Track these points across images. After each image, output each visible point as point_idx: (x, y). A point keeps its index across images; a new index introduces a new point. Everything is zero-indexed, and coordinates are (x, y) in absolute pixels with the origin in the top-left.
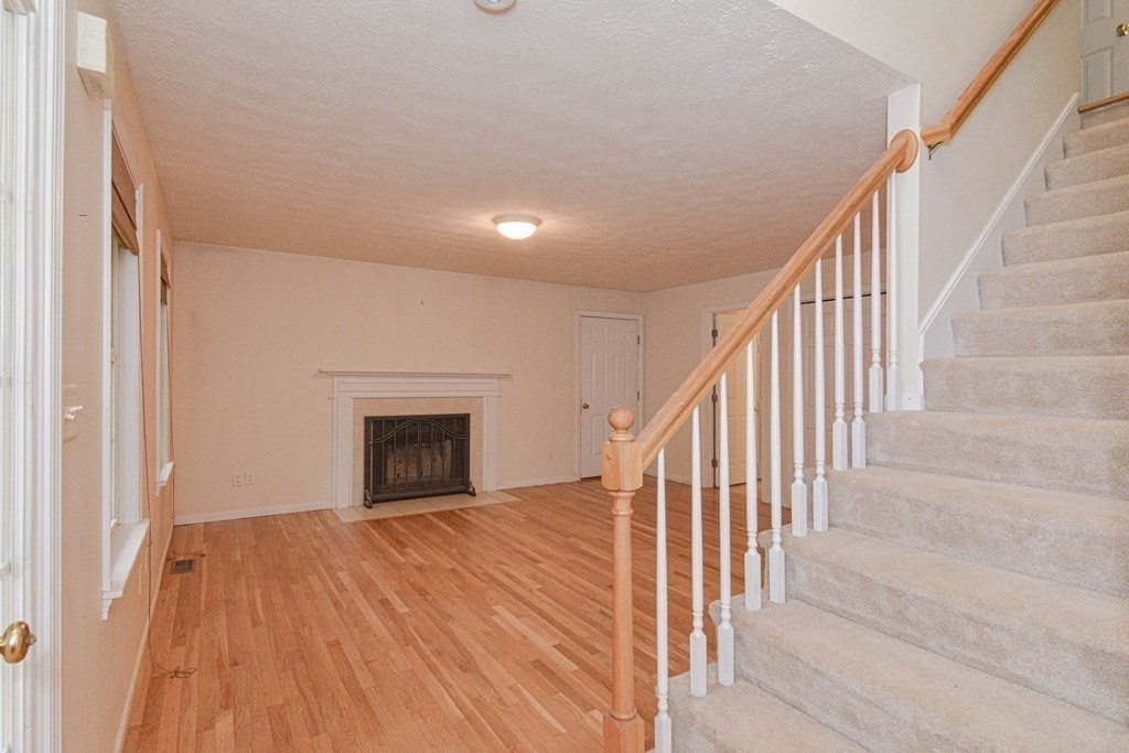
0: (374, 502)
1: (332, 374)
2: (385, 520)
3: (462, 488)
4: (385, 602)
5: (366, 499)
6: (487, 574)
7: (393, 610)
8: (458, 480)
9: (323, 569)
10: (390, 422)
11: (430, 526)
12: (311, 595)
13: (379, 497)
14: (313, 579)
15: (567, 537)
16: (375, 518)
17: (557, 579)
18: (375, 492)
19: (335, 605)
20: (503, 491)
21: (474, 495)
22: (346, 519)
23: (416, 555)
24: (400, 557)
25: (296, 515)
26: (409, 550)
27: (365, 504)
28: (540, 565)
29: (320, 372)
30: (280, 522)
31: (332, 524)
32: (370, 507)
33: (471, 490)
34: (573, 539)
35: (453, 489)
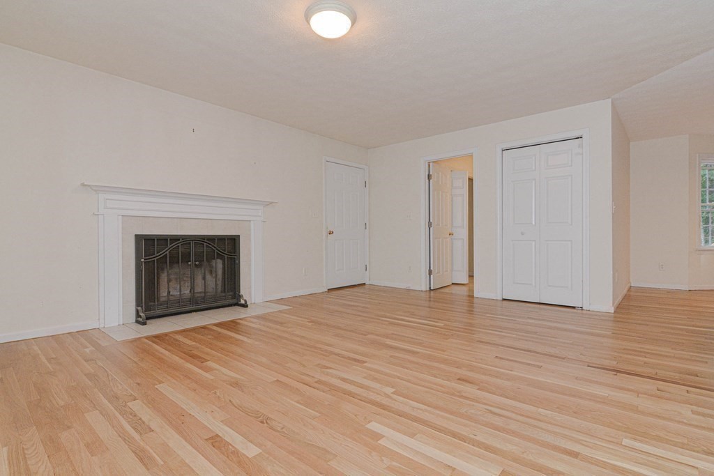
0: (148, 318)
1: (97, 189)
2: (166, 335)
3: (234, 301)
4: (216, 441)
5: (138, 315)
6: (319, 382)
7: (236, 453)
8: (230, 295)
9: (106, 402)
10: (163, 240)
11: (219, 337)
12: (95, 446)
13: (151, 313)
14: (93, 417)
15: (365, 335)
16: (154, 333)
17: (399, 378)
18: (148, 309)
19: (141, 460)
20: (270, 301)
21: (247, 306)
22: (120, 337)
23: (224, 370)
24: (207, 375)
25: (55, 338)
26: (210, 364)
27: (137, 322)
28: (365, 364)
29: (83, 185)
30: (36, 348)
31: (104, 343)
32: (144, 324)
33: (242, 302)
34: (370, 336)
35: (227, 302)
